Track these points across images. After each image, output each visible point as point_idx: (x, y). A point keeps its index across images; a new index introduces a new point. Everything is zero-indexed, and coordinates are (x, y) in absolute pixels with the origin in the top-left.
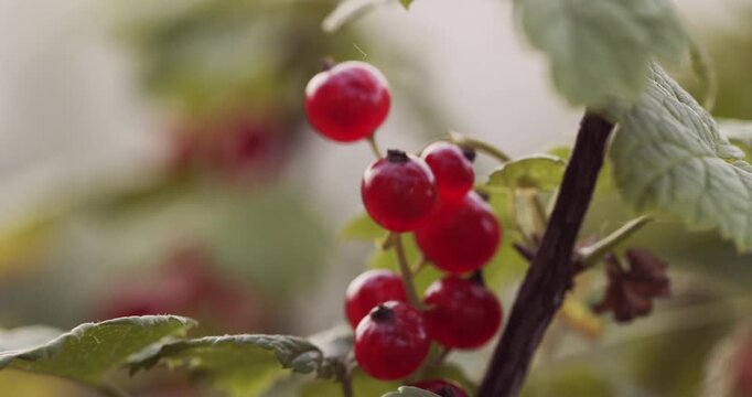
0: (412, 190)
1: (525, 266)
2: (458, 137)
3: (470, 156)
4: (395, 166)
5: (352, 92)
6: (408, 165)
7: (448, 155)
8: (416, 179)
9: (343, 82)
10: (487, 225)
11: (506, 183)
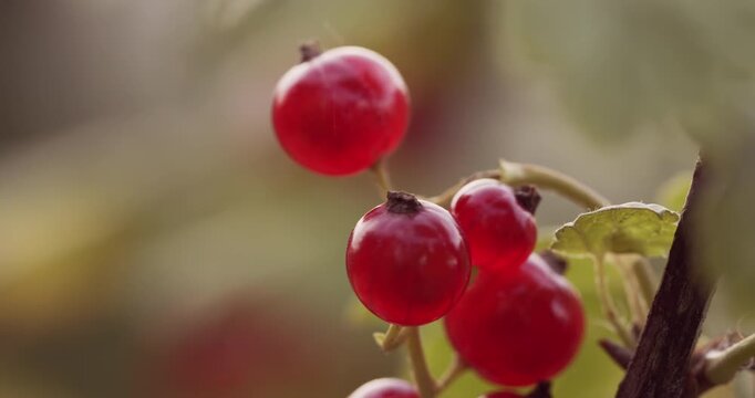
0: (424, 260)
1: (618, 375)
2: (511, 169)
3: (529, 201)
4: (397, 219)
5: (342, 97)
6: (419, 218)
7: (492, 198)
8: (431, 242)
9: (327, 80)
10: (559, 310)
11: (588, 247)
